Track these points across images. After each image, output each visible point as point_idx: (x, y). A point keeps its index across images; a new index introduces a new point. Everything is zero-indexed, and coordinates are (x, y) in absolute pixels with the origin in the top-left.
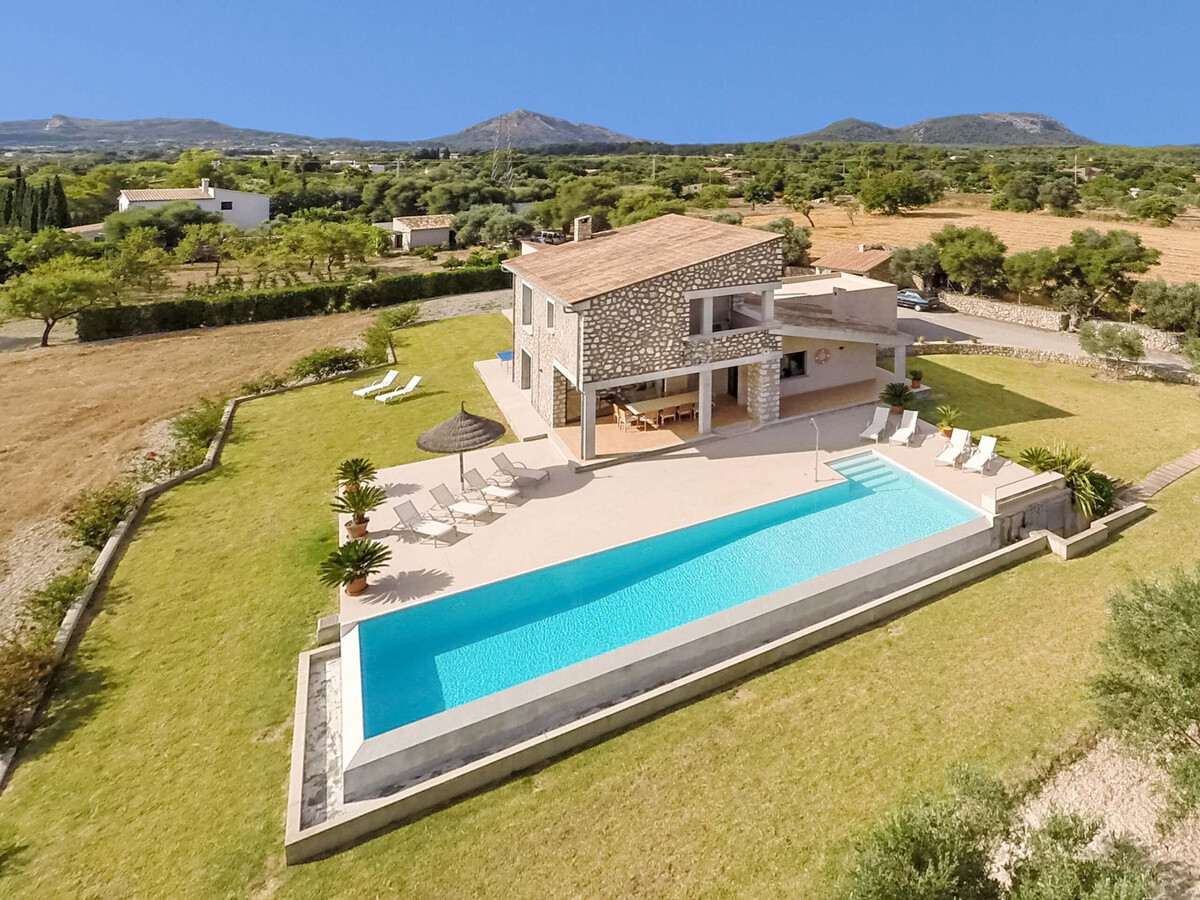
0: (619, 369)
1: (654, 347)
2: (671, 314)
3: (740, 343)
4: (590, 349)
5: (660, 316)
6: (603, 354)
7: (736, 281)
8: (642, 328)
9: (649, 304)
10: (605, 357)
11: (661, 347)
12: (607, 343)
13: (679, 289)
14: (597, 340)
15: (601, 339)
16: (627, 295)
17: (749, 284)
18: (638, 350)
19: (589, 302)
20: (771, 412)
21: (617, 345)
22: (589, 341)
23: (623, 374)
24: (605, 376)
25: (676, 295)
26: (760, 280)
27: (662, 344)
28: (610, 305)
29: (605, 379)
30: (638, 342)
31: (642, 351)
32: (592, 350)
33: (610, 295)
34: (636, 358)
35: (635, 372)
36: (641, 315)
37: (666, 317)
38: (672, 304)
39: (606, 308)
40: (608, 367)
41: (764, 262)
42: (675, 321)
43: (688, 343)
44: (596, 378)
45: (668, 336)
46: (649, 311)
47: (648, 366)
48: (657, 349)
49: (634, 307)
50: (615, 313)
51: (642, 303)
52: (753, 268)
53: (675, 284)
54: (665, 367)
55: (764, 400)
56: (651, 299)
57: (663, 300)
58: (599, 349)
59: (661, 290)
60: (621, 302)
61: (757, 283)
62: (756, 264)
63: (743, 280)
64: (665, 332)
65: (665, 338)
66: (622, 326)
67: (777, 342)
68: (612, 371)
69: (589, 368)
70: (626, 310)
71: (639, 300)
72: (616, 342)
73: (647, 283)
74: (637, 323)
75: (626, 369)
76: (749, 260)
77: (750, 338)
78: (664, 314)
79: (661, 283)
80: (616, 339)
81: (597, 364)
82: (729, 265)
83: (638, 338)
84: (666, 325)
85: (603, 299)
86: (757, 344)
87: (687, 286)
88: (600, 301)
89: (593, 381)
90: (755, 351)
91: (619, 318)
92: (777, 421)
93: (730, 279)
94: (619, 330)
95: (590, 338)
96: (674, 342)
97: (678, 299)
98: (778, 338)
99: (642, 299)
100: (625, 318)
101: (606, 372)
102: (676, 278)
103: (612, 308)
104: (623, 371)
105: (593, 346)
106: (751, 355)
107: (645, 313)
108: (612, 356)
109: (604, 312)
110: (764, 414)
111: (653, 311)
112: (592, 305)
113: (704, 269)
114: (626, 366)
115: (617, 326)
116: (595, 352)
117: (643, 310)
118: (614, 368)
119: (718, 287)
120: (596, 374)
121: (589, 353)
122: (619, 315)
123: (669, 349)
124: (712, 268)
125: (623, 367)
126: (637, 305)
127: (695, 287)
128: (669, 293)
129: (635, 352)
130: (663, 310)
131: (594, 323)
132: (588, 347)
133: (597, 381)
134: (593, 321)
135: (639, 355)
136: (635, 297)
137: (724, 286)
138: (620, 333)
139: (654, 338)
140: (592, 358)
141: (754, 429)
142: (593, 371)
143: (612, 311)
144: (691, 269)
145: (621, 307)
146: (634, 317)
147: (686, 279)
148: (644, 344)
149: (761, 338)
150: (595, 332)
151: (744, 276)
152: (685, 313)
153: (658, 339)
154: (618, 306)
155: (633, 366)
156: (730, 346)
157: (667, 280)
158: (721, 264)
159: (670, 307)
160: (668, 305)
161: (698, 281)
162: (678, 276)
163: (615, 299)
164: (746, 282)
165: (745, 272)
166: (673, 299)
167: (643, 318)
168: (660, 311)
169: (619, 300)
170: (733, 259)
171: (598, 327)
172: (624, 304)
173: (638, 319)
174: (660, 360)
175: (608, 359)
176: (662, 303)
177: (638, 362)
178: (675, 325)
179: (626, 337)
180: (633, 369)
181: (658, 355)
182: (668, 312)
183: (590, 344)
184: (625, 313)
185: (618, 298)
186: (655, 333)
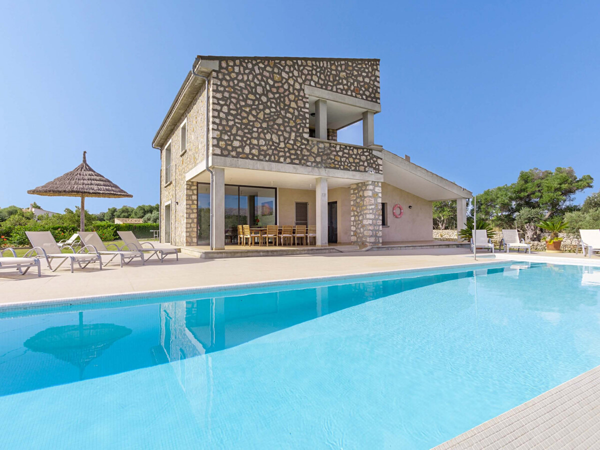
0: (247, 150)
1: (279, 136)
2: (293, 105)
3: (350, 156)
4: (218, 117)
5: (284, 102)
6: (231, 127)
7: (347, 91)
8: (267, 111)
9: (273, 86)
10: (234, 131)
11: (285, 138)
12: (235, 116)
13: (300, 80)
14: (225, 109)
15: (229, 109)
16: (253, 69)
17: (356, 97)
18: (265, 134)
19: (217, 62)
20: (376, 236)
21: (245, 121)
22: (219, 108)
23: (250, 156)
24: (234, 153)
25: (297, 86)
26: (364, 97)
27: (286, 135)
28: (238, 74)
29: (233, 157)
30: (264, 125)
31: (268, 136)
32: (221, 119)
33: (238, 62)
34: (262, 142)
35: (261, 157)
36: (267, 96)
37: (289, 106)
38: (293, 93)
39: (233, 75)
40: (236, 144)
41: (367, 80)
42: (296, 113)
43: (308, 141)
44: (226, 153)
45: (291, 127)
46: (274, 93)
47: (273, 154)
48: (282, 139)
49: (260, 85)
50: (242, 85)
51: (267, 83)
52: (359, 82)
53: (296, 73)
54: (288, 160)
55: (371, 222)
56: (275, 82)
57: (286, 86)
58: (228, 120)
59: (284, 75)
60: (248, 75)
61: (362, 98)
62: (361, 79)
63: (352, 91)
64: (289, 123)
65: (288, 129)
66: (249, 102)
67: (379, 165)
68: (240, 150)
69: (219, 139)
70: (252, 85)
71: (265, 79)
72: (244, 118)
73: (272, 63)
74: (263, 103)
75: (254, 151)
76: (355, 73)
77: (358, 154)
78: (287, 102)
79: (284, 67)
80: (245, 115)
81: (226, 137)
82: (340, 72)
83: (264, 120)
84: (289, 115)
85: (231, 64)
86: (364, 162)
87: (306, 79)
88: (228, 65)
89: (222, 155)
90: (362, 168)
91: (246, 92)
92: (380, 245)
93: (341, 87)
94: (247, 105)
95: (218, 104)
96: (296, 136)
97: (299, 91)
98: (380, 162)
99: (267, 78)
100: (252, 93)
101: (234, 149)
102: (296, 67)
103: (240, 77)
104: (250, 153)
105: (222, 115)
106: (359, 171)
107: (271, 96)
108: (240, 133)
109: (232, 80)
110: (371, 236)
111: (277, 96)
112: (220, 67)
113: (320, 67)
114: (253, 148)
115: (245, 100)
116: (224, 123)
117: (268, 91)
118: (243, 147)
119: (331, 90)
120: (226, 149)
121: (217, 121)
122: (246, 88)
123: (292, 142)
124: (327, 68)
125: (251, 149)
126: (263, 83)
127: (312, 83)
128: (291, 82)
129: (262, 135)
130: (286, 98)
131: (222, 89)
132: (216, 114)
133: (226, 156)
134: (221, 85)
135: (265, 139)
136: (261, 74)
137: (337, 92)
138: (248, 109)
139: (279, 125)
140: (220, 128)
141: (364, 249)
142: (222, 143)
143: (239, 81)
144: (309, 63)
145: (248, 80)
146: (260, 95)
147: (305, 72)
148: (269, 129)
149: (366, 156)
150: (223, 99)
151: (352, 88)
152: (304, 107)
153: (282, 128)
154: (246, 78)
155: (260, 151)
156: (343, 157)
157: (290, 67)
158: (333, 67)
159: (292, 97)
160: (290, 93)
161: (315, 78)
162: (299, 66)
163: (242, 69)
164: (354, 94)
165: (353, 84)
166: (294, 89)
167: (269, 99)
168: (284, 97)
169: (247, 71)
170: (343, 67)
171: (226, 94)
172: (251, 77)
173: (264, 99)
174: (284, 152)
175: (236, 135)
176: (285, 90)
177: (265, 148)
178: (297, 117)
179: (254, 116)
180: (260, 154)
181: (282, 145)
182: (290, 101)
183: (219, 111)
184: (252, 88)
185: (245, 68)
186: (280, 121)
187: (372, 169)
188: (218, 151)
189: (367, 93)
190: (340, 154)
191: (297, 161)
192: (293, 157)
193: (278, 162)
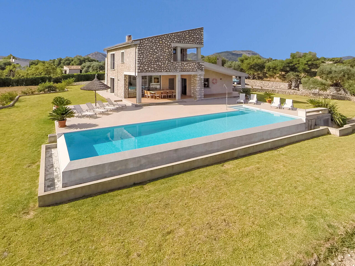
0: (150, 69)
1: (161, 63)
2: (167, 51)
3: (190, 66)
4: (140, 59)
5: (163, 50)
6: (144, 62)
7: (189, 42)
8: (157, 55)
9: (159, 45)
10: (145, 63)
11: (164, 63)
12: (145, 58)
13: (170, 42)
14: (142, 56)
15: (143, 56)
16: (152, 41)
17: (193, 44)
18: (156, 63)
19: (139, 41)
20: (201, 95)
22: (140, 56)
23: (151, 71)
24: (145, 71)
25: (169, 44)
26: (196, 43)
27: (164, 62)
28: (146, 44)
29: (145, 72)
30: (156, 60)
31: (157, 63)
32: (141, 60)
33: (146, 40)
34: (155, 66)
35: (155, 71)
36: (157, 49)
37: (165, 52)
38: (167, 47)
39: (145, 44)
40: (146, 67)
41: (198, 36)
42: (168, 53)
43: (173, 63)
44: (142, 71)
45: (166, 59)
46: (160, 48)
47: (159, 69)
48: (163, 63)
49: (155, 46)
50: (148, 47)
51: (157, 45)
52: (194, 38)
53: (168, 39)
54: (165, 71)
55: (199, 90)
56: (160, 44)
58: (143, 60)
59: (164, 41)
60: (150, 43)
61: (196, 44)
62: (195, 36)
63: (191, 42)
64: (165, 57)
65: (165, 60)
66: (151, 53)
67: (203, 68)
70: (152, 46)
71: (156, 43)
72: (149, 58)
73: (159, 37)
74: (156, 52)
75: (152, 69)
76: (193, 34)
77: (193, 65)
78: (165, 50)
79: (164, 38)
80: (149, 57)
81: (142, 66)
82: (186, 35)
83: (156, 58)
84: (165, 55)
85: (144, 40)
86: (196, 67)
87: (172, 41)
88: (143, 41)
89: (141, 72)
90: (195, 70)
91: (149, 49)
92: (203, 98)
93: (186, 41)
94: (150, 54)
95: (140, 55)
96: (168, 62)
97: (169, 45)
98: (203, 67)
99: (157, 43)
100: (152, 49)
101: (145, 69)
102: (168, 37)
103: (147, 45)
104: (151, 70)
105: (141, 59)
106: (194, 71)
107: (158, 49)
108: (147, 64)
109: (144, 46)
110: (199, 95)
111: (161, 49)
112: (140, 42)
113: (178, 35)
114: (152, 68)
115: (149, 52)
116: (142, 61)
117: (157, 48)
118: (148, 68)
119: (182, 43)
121: (139, 61)
122: (149, 48)
123: (166, 64)
124: (180, 35)
125: (151, 69)
126: (156, 45)
127: (175, 42)
128: (166, 43)
129: (155, 63)
130: (164, 49)
131: (141, 50)
132: (139, 58)
133: (142, 72)
134: (141, 49)
135: (156, 65)
136: (155, 42)
137: (185, 43)
138: (150, 55)
139: (161, 59)
140: (140, 63)
141: (196, 100)
142: (141, 68)
143: (147, 46)
144: (174, 35)
145: (150, 45)
146: (155, 49)
147: (172, 38)
148: (158, 61)
149: (197, 65)
150: (142, 53)
152: (172, 51)
153: (163, 60)
155: (154, 69)
156: (187, 67)
157: (166, 37)
158: (183, 34)
160: (166, 47)
161: (176, 40)
162: (169, 36)
163: (148, 41)
164: (192, 43)
165: (192, 39)
166: (167, 45)
167: (158, 50)
168: (163, 49)
169: (150, 42)
170: (188, 33)
171: (142, 51)
172: (151, 44)
173: (156, 51)
174: (164, 68)
176: (164, 46)
177: (156, 68)
178: (168, 55)
179: (152, 57)
180: (154, 70)
181: (163, 66)
182: (166, 50)
183: (140, 57)
184: (151, 47)
185: (149, 41)
186: (162, 57)
187: (199, 70)
188: (140, 71)
189: (198, 41)
191: (168, 71)
192: (167, 69)
193: (161, 72)
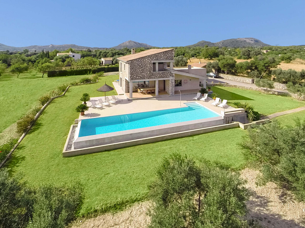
0: (137, 78)
1: (145, 73)
2: (149, 66)
3: (164, 74)
5: (146, 66)
7: (163, 59)
8: (142, 68)
9: (144, 63)
10: (134, 74)
11: (146, 73)
12: (135, 71)
13: (150, 60)
14: (132, 70)
15: (133, 70)
16: (139, 60)
17: (166, 60)
18: (141, 73)
20: (172, 92)
21: (137, 72)
22: (131, 70)
24: (134, 79)
25: (150, 61)
26: (169, 59)
28: (135, 62)
30: (141, 72)
34: (141, 75)
35: (141, 79)
36: (142, 65)
37: (148, 66)
38: (149, 63)
39: (134, 63)
40: (135, 77)
41: (170, 55)
42: (149, 67)
43: (152, 73)
44: (132, 79)
45: (148, 71)
46: (144, 64)
47: (144, 77)
48: (146, 74)
49: (140, 63)
50: (136, 64)
54: (147, 78)
55: (171, 89)
56: (144, 62)
57: (147, 62)
58: (133, 72)
59: (146, 60)
60: (137, 62)
62: (168, 55)
63: (165, 59)
65: (147, 71)
66: (138, 68)
67: (173, 75)
68: (136, 78)
69: (131, 77)
70: (139, 64)
72: (136, 71)
73: (143, 58)
75: (139, 78)
76: (166, 54)
77: (167, 73)
78: (147, 65)
79: (146, 58)
81: (133, 76)
83: (141, 71)
84: (148, 68)
85: (134, 61)
86: (168, 75)
88: (133, 61)
90: (168, 77)
91: (137, 66)
92: (174, 95)
93: (162, 58)
94: (137, 68)
96: (149, 72)
97: (150, 62)
99: (142, 61)
100: (138, 65)
103: (136, 63)
104: (138, 78)
105: (132, 72)
107: (143, 65)
108: (136, 74)
109: (134, 64)
110: (171, 93)
112: (131, 62)
113: (156, 55)
115: (137, 67)
116: (132, 73)
117: (142, 64)
118: (136, 77)
119: (159, 60)
120: (132, 78)
121: (131, 73)
122: (137, 65)
123: (148, 74)
124: (158, 55)
125: (138, 77)
126: (141, 63)
127: (154, 60)
128: (148, 61)
129: (141, 74)
132: (130, 72)
134: (132, 66)
136: (141, 61)
137: (161, 60)
138: (137, 69)
139: (145, 71)
140: (131, 74)
141: (168, 96)
142: (132, 77)
143: (135, 64)
144: (153, 55)
146: (140, 65)
147: (152, 58)
148: (143, 72)
150: (132, 68)
151: (165, 58)
152: (152, 66)
153: (146, 71)
154: (137, 63)
155: (140, 77)
156: (162, 75)
157: (148, 58)
158: (160, 55)
159: (148, 64)
161: (155, 58)
162: (150, 57)
164: (166, 59)
165: (165, 57)
166: (149, 62)
167: (142, 66)
168: (146, 65)
170: (163, 54)
171: (133, 67)
173: (141, 66)
174: (146, 76)
175: (135, 75)
176: (147, 63)
178: (150, 68)
179: (139, 70)
180: (140, 78)
181: (146, 75)
182: (148, 65)
184: (138, 64)
185: (137, 61)
186: (145, 70)
187: (171, 76)
188: (131, 79)
189: (170, 58)
190: (161, 74)
191: (150, 78)
193: (145, 79)
